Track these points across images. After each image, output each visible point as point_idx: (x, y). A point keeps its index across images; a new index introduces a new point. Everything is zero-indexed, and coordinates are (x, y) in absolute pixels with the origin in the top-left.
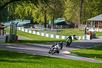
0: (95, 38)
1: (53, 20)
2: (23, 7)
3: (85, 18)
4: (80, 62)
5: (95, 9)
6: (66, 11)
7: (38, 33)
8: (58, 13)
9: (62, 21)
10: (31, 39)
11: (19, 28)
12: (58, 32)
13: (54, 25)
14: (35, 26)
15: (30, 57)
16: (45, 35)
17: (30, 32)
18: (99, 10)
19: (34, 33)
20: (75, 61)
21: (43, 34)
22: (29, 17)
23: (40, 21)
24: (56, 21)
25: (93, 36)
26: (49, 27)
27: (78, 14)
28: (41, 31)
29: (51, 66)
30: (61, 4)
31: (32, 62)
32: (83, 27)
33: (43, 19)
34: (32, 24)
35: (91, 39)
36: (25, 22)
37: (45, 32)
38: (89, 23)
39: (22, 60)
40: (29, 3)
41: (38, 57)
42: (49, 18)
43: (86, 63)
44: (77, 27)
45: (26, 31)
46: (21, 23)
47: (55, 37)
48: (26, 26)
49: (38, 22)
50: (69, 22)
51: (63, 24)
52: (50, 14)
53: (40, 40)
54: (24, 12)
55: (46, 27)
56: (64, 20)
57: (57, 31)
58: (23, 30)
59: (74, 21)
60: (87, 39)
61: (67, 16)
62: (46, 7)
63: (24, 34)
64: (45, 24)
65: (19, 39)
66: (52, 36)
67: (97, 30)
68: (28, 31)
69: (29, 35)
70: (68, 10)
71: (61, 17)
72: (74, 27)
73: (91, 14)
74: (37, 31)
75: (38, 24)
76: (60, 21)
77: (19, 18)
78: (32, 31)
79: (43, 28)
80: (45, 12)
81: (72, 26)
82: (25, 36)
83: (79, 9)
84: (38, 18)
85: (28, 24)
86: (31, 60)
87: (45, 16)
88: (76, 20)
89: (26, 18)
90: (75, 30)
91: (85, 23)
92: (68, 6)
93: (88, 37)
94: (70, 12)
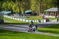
0: (49, 21)
1: (24, 11)
2: (7, 4)
3: (43, 10)
4: (40, 35)
5: (49, 4)
6: (32, 6)
7: (16, 19)
8: (27, 7)
9: (30, 11)
10: (12, 22)
11: (5, 16)
12: (28, 18)
13: (25, 14)
14: (14, 15)
15: (11, 32)
16: (20, 20)
17: (11, 18)
19: (13, 18)
20: (37, 35)
22: (11, 10)
23: (17, 12)
24: (26, 12)
25: (47, 20)
26: (22, 15)
27: (39, 8)
29: (23, 38)
30: (29, 2)
31: (12, 35)
32: (42, 15)
34: (12, 13)
35: (46, 22)
37: (20, 18)
38: (45, 13)
39: (7, 34)
40: (10, 1)
41: (16, 32)
42: (22, 10)
43: (43, 36)
44: (38, 15)
45: (9, 17)
46: (6, 13)
48: (9, 15)
49: (16, 12)
50: (33, 12)
52: (23, 8)
53: (17, 22)
54: (7, 7)
56: (31, 11)
58: (7, 17)
59: (36, 12)
60: (44, 22)
61: (33, 9)
62: (20, 4)
63: (7, 19)
64: (20, 13)
65: (4, 22)
66: (24, 20)
67: (50, 17)
68: (10, 17)
69: (11, 20)
70: (33, 5)
71: (29, 9)
72: (36, 15)
74: (15, 17)
75: (16, 13)
76: (29, 12)
77: (5, 10)
78: (12, 17)
79: (19, 16)
82: (8, 20)
83: (40, 4)
84: (15, 10)
85: (10, 13)
86: (11, 34)
87: (20, 9)
88: (38, 11)
89: (9, 10)
90: (37, 17)
91: (43, 13)
92: (33, 3)
93: (45, 21)
94: (34, 6)
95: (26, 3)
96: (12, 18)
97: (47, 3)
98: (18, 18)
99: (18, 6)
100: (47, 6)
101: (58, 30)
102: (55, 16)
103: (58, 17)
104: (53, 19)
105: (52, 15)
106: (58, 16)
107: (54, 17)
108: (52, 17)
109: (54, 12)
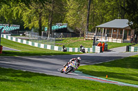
0: (107, 50)
1: (50, 26)
2: (11, 7)
3: (94, 23)
4: (86, 82)
5: (108, 12)
6: (68, 14)
7: (30, 43)
8: (58, 17)
9: (63, 27)
11: (5, 36)
13: (52, 32)
14: (26, 33)
15: (17, 74)
16: (39, 45)
17: (19, 41)
18: (112, 14)
19: (25, 42)
20: (79, 81)
21: (36, 45)
22: (18, 21)
23: (33, 27)
24: (55, 27)
26: (45, 35)
27: (84, 18)
28: (33, 41)
30: (62, 5)
31: (21, 81)
32: (92, 36)
33: (37, 24)
34: (22, 30)
36: (13, 28)
37: (40, 41)
38: (99, 31)
39: (8, 78)
42: (45, 23)
43: (93, 83)
44: (83, 35)
45: (14, 39)
46: (7, 28)
47: (52, 48)
48: (14, 33)
49: (30, 28)
50: (72, 28)
51: (64, 31)
52: (47, 17)
54: (11, 15)
55: (40, 35)
56: (66, 26)
57: (56, 40)
58: (9, 38)
59: (78, 28)
60: (96, 51)
61: (70, 20)
62: (41, 8)
63: (11, 43)
64: (40, 31)
67: (110, 40)
68: (17, 39)
69: (18, 45)
70: (71, 12)
71: (61, 22)
72: (78, 36)
73: (103, 18)
74: (28, 40)
75: (30, 30)
76: (60, 27)
78: (22, 39)
79: (37, 37)
80: (40, 14)
81: (76, 34)
82: (12, 46)
83: (86, 11)
84: (30, 22)
85: (17, 30)
86: (19, 78)
87: (40, 20)
88: (82, 26)
89: (15, 23)
90: (80, 39)
91: (93, 31)
92: (72, 7)
93: (98, 49)
94: (74, 15)
95: (54, 8)
96: (22, 41)
97: (105, 8)
98: (35, 41)
99: (35, 13)
100: (104, 14)
101: (127, 72)
102: (121, 38)
103: (127, 42)
104: (118, 45)
105: (114, 37)
106: (128, 40)
107: (119, 41)
108: (114, 40)
109: (121, 30)
